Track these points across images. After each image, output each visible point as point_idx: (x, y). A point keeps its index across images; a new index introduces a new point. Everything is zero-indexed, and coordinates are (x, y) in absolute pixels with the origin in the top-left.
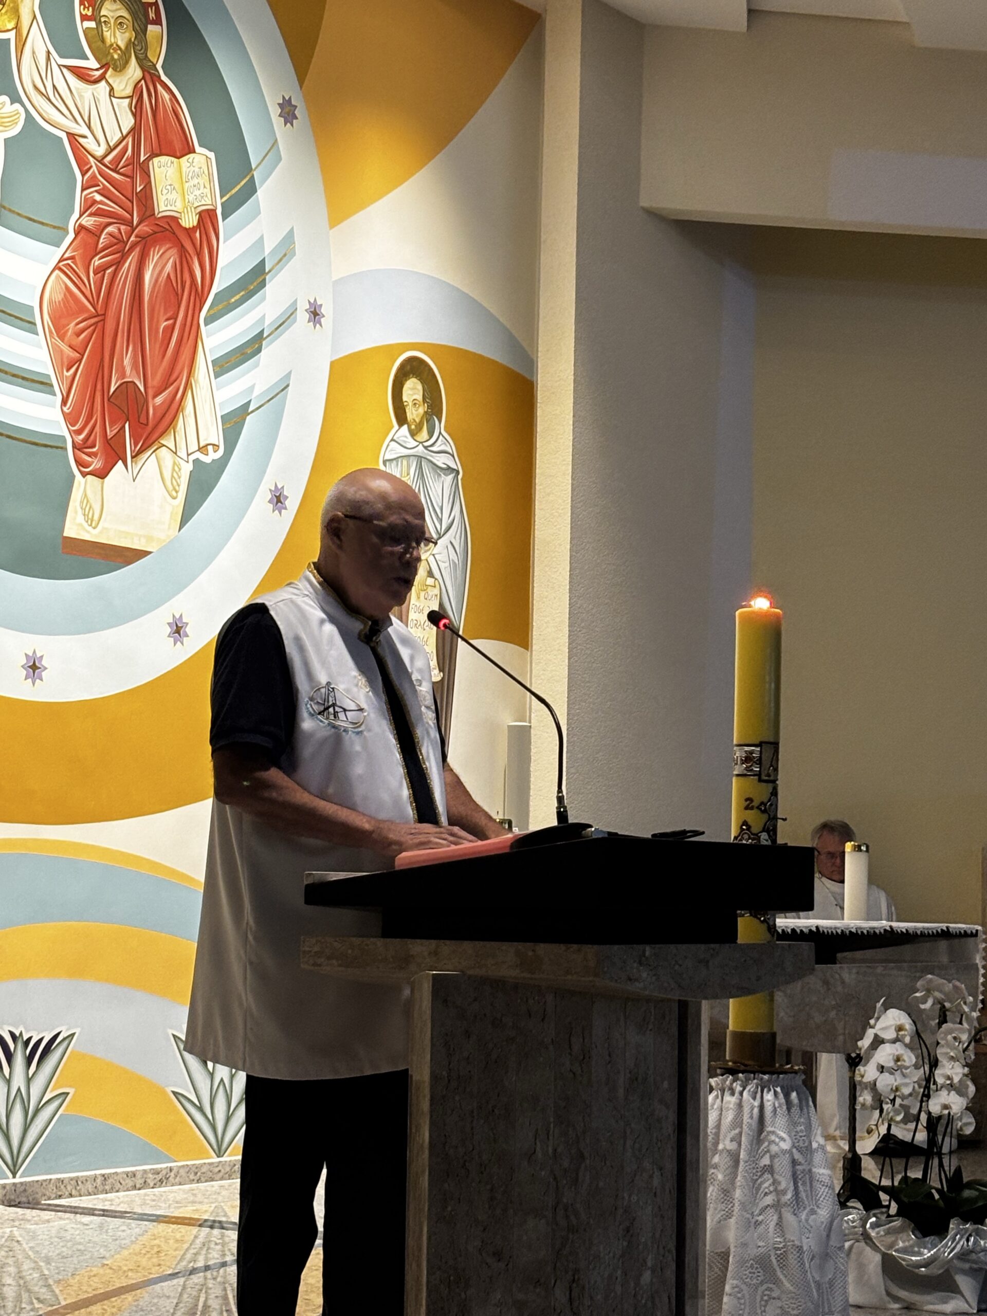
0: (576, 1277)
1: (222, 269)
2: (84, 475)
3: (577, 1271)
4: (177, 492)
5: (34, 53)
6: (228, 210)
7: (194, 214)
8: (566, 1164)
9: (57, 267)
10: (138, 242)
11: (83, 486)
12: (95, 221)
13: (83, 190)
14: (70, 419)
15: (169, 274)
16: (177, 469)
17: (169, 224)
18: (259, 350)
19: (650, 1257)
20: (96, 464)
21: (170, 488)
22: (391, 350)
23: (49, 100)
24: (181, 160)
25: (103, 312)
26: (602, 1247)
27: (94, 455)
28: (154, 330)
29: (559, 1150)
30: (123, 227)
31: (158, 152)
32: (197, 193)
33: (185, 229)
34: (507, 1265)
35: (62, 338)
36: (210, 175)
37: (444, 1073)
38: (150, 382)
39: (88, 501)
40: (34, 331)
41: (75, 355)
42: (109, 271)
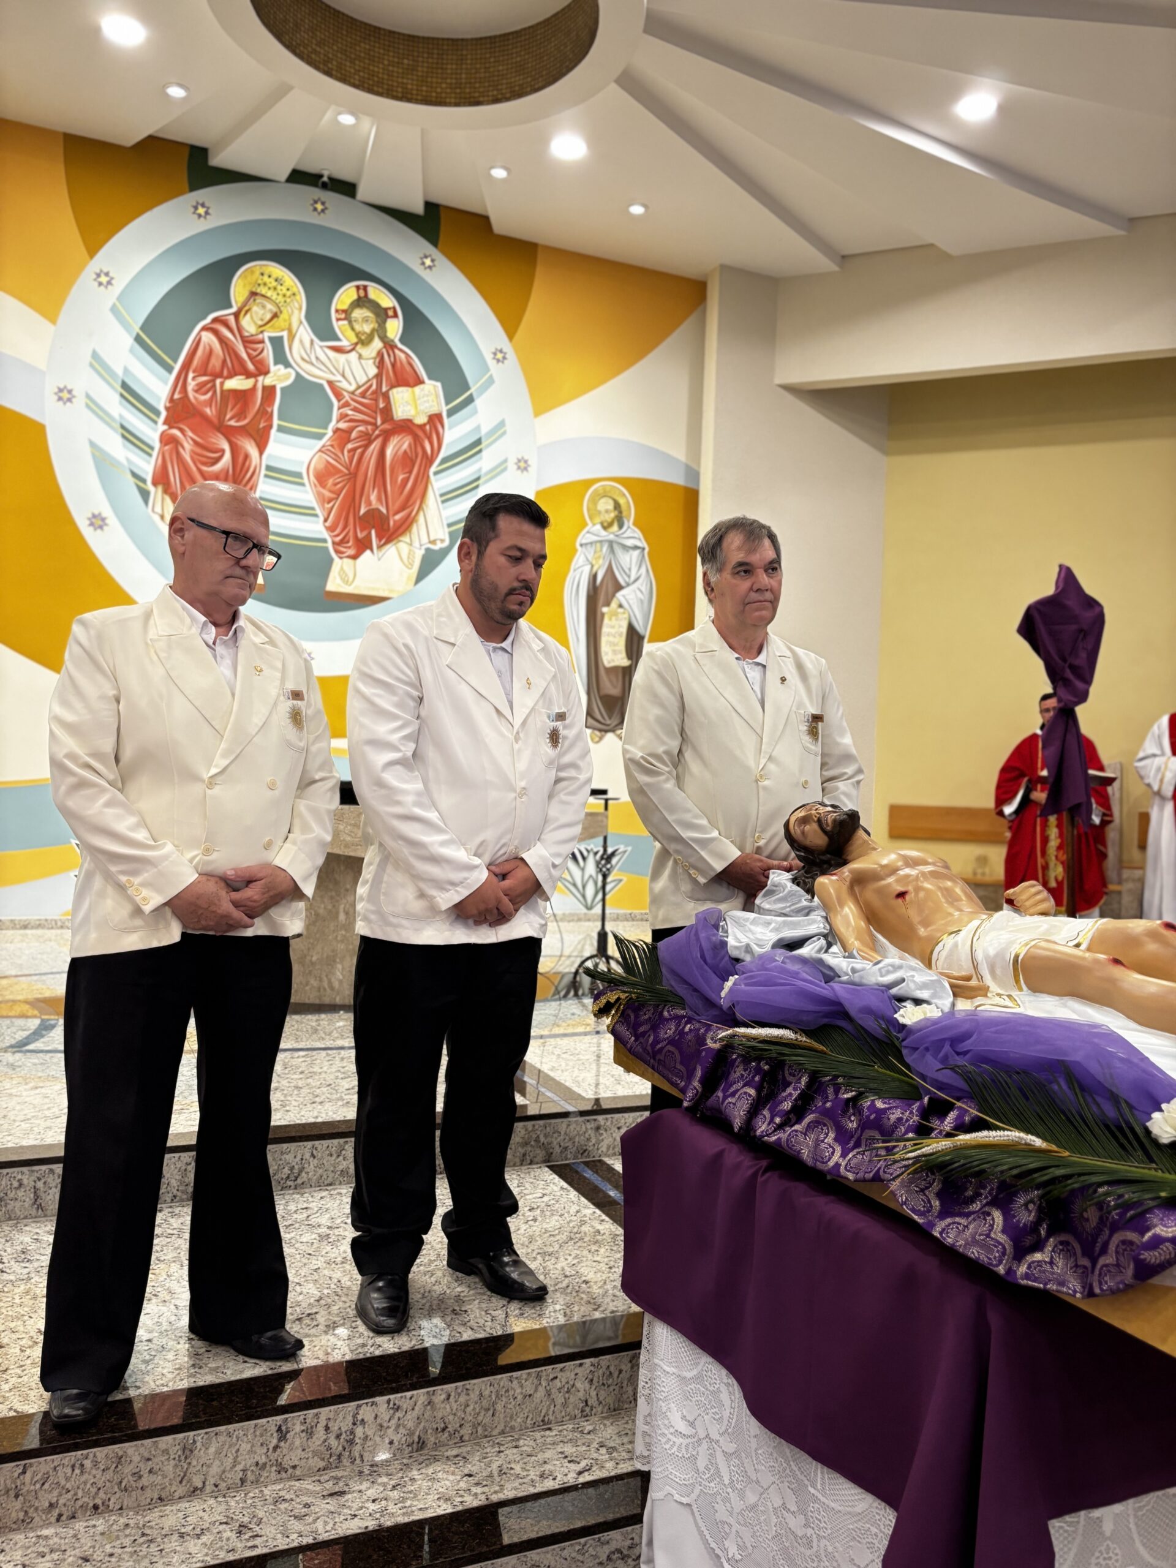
2: (341, 558)
4: (412, 566)
5: (301, 342)
6: (451, 413)
7: (424, 417)
9: (320, 451)
10: (382, 434)
11: (338, 564)
12: (348, 425)
13: (339, 408)
14: (331, 529)
15: (405, 452)
17: (405, 424)
18: (476, 487)
20: (351, 552)
21: (407, 563)
22: (589, 483)
23: (312, 364)
24: (414, 388)
25: (355, 472)
27: (349, 548)
28: (393, 480)
30: (370, 428)
31: (396, 385)
32: (427, 405)
33: (418, 425)
35: (323, 487)
36: (437, 395)
39: (344, 572)
40: (303, 485)
41: (333, 496)
42: (359, 451)
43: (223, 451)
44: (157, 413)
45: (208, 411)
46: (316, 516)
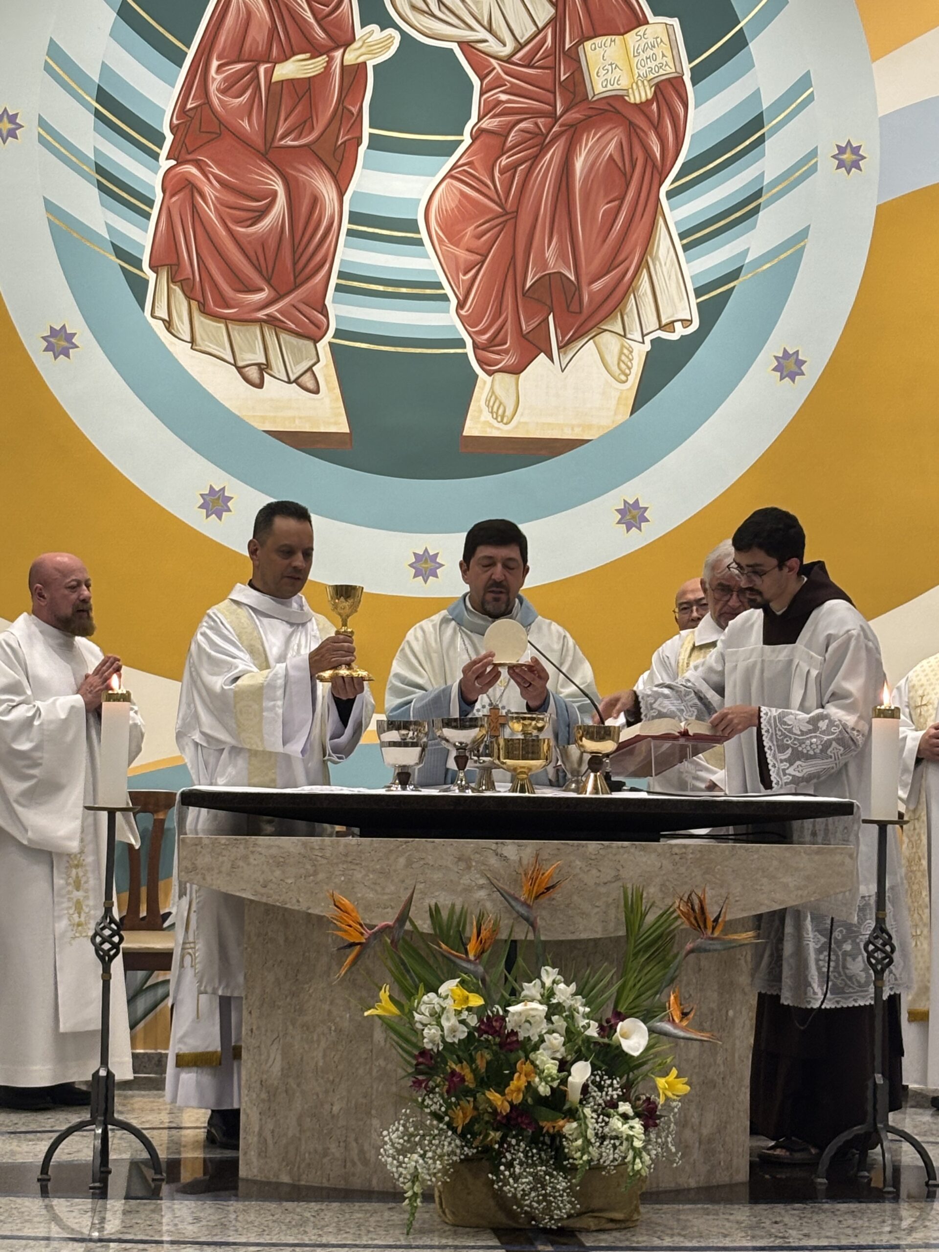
2: (490, 373)
4: (627, 375)
6: (699, 75)
7: (648, 88)
9: (448, 175)
10: (566, 131)
11: (489, 384)
12: (500, 121)
13: (482, 94)
14: (470, 321)
15: (611, 155)
16: (625, 351)
17: (611, 106)
18: (756, 211)
20: (507, 360)
23: (434, 16)
24: (625, 36)
25: (514, 209)
27: (506, 352)
28: (589, 214)
30: (540, 121)
31: (592, 34)
32: (652, 64)
33: (635, 104)
35: (456, 244)
36: (671, 42)
38: (584, 270)
39: (496, 398)
40: (418, 242)
41: (475, 257)
42: (523, 167)
43: (275, 194)
44: (159, 139)
45: (246, 124)
46: (444, 298)
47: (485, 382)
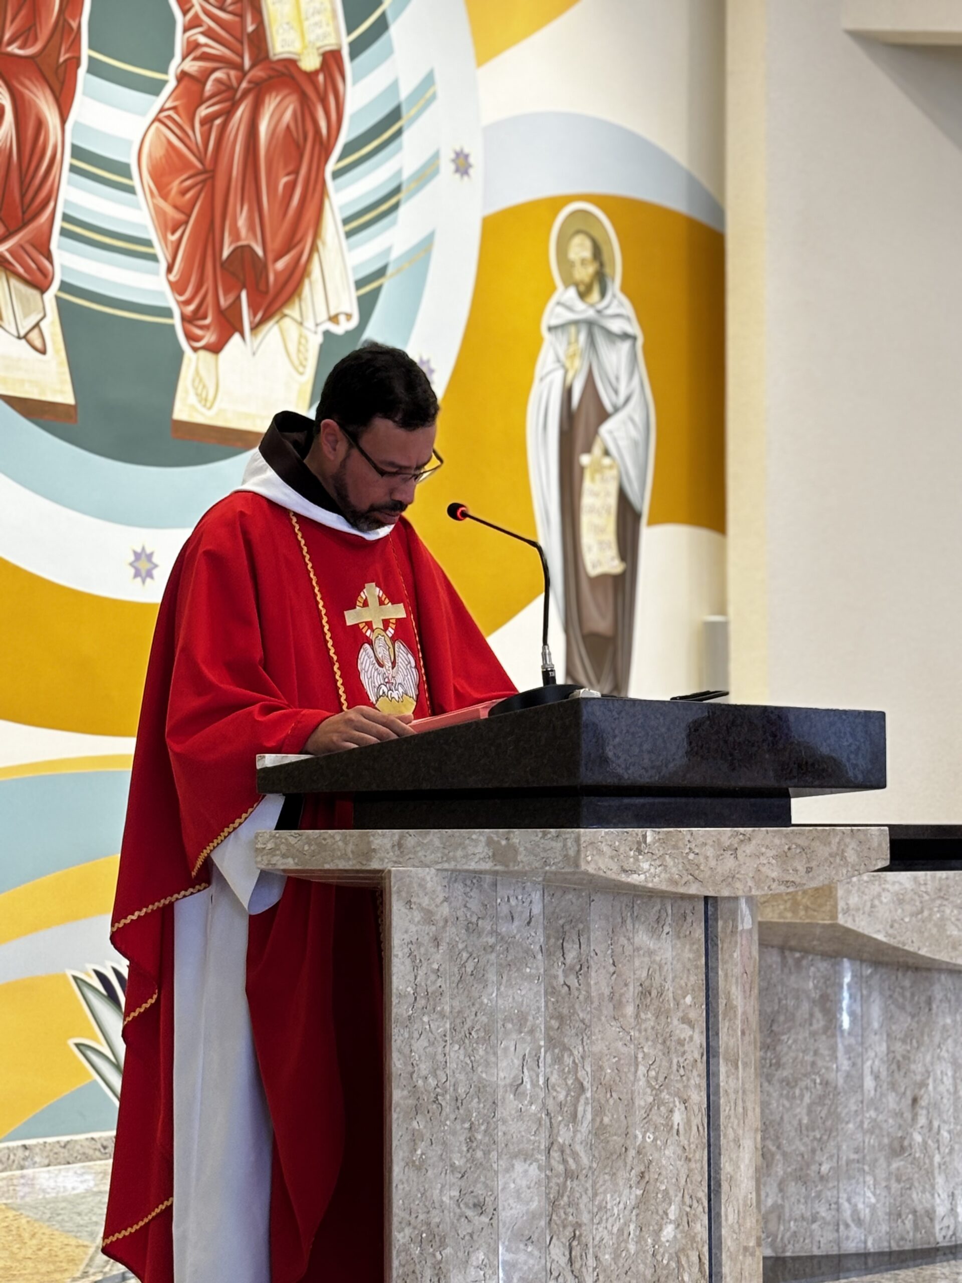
0: (577, 1233)
1: (352, 117)
2: (195, 350)
3: (578, 1225)
4: (304, 367)
7: (316, 56)
8: (561, 1097)
9: (157, 119)
10: (251, 89)
11: (194, 362)
12: (200, 67)
13: (186, 30)
14: (178, 288)
15: (288, 125)
16: (303, 341)
17: (286, 68)
18: (396, 207)
19: (673, 1207)
20: (209, 338)
21: (296, 362)
22: (556, 203)
25: (211, 168)
26: (609, 1196)
27: (208, 328)
28: (272, 187)
29: (553, 1079)
30: (233, 73)
32: (319, 31)
33: (306, 73)
34: (491, 1219)
35: (165, 196)
36: (334, 11)
37: (409, 989)
38: (269, 246)
39: (201, 380)
40: (131, 190)
41: (180, 216)
42: (218, 122)
46: (154, 258)
47: (190, 360)
